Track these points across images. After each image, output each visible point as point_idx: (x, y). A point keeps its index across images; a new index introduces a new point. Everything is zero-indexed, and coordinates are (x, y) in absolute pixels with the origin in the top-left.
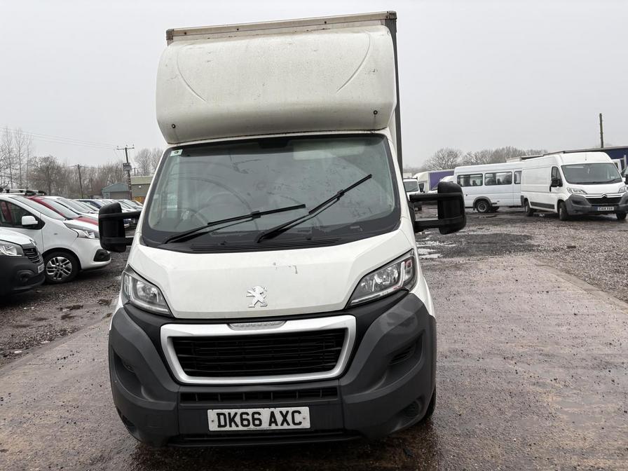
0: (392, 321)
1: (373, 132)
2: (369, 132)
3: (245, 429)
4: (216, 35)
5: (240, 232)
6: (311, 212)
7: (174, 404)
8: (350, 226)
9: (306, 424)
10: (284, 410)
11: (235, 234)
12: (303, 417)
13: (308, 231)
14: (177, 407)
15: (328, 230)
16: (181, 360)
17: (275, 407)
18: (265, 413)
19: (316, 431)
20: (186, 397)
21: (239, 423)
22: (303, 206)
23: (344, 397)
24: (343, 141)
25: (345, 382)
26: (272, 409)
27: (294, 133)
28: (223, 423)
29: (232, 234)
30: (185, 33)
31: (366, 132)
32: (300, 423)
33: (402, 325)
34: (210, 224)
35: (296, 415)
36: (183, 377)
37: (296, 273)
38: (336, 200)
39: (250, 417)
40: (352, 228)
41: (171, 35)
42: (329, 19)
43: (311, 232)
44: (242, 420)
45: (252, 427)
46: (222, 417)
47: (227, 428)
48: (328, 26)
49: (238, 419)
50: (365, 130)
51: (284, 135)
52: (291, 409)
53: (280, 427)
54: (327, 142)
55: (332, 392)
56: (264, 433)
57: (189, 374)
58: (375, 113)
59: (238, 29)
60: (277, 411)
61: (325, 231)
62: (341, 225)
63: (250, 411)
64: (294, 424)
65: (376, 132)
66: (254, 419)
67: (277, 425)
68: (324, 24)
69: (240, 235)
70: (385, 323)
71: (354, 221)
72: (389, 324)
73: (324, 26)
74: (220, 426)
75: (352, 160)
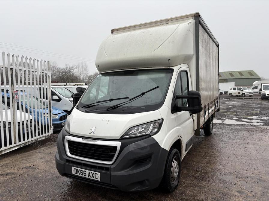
0: (135, 147)
1: (169, 68)
2: (167, 68)
3: (82, 176)
4: (127, 30)
5: (104, 106)
6: (130, 100)
7: (64, 162)
8: (141, 107)
9: (99, 179)
10: (93, 172)
11: (103, 107)
12: (98, 176)
13: (125, 108)
14: (65, 163)
15: (133, 108)
16: (69, 148)
17: (90, 170)
18: (87, 172)
19: (102, 183)
20: (68, 161)
21: (80, 173)
22: (128, 98)
23: (111, 172)
24: (153, 72)
25: (112, 167)
26: (89, 171)
27: (138, 68)
28: (76, 172)
29: (102, 107)
30: (117, 30)
31: (166, 68)
32: (97, 178)
33: (140, 149)
34: (97, 102)
35: (96, 175)
36: (69, 154)
37: (108, 123)
38: (141, 96)
39: (83, 172)
40: (142, 108)
41: (113, 31)
42: (169, 19)
43: (126, 108)
44: (81, 173)
45: (83, 176)
46: (76, 170)
47: (77, 174)
48: (169, 22)
49: (80, 172)
50: (166, 67)
51: (134, 69)
52: (95, 172)
53: (91, 178)
54: (148, 72)
55: (107, 169)
56: (87, 179)
57: (71, 153)
58: (169, 60)
59: (135, 26)
60: (91, 172)
61: (132, 108)
62: (138, 106)
63: (83, 170)
64: (96, 178)
65: (170, 68)
66: (84, 173)
67: (90, 177)
68: (167, 21)
69: (104, 107)
70: (132, 147)
71: (144, 105)
72: (133, 148)
73: (167, 22)
74: (75, 173)
75: (154, 80)
